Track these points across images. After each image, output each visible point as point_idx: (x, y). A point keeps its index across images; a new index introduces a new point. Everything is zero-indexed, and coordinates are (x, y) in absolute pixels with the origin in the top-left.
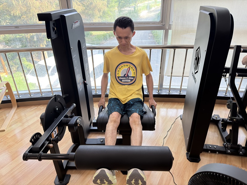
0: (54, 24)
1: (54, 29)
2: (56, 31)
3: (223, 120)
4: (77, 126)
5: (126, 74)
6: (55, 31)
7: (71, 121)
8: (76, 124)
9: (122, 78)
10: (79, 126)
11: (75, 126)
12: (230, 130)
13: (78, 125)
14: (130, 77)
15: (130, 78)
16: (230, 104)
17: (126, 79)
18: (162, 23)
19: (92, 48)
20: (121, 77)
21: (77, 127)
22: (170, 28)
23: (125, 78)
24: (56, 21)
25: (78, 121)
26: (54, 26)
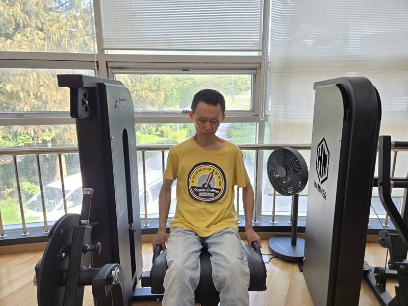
0: (85, 95)
1: (84, 103)
2: (88, 107)
3: (377, 270)
4: (111, 284)
5: (206, 184)
6: (86, 107)
7: (101, 272)
8: (110, 279)
9: (198, 190)
10: (114, 285)
11: (107, 284)
12: (396, 287)
13: (113, 283)
14: (213, 188)
15: (212, 190)
16: (385, 238)
17: (206, 192)
18: (253, 113)
19: (144, 149)
20: (198, 188)
21: (110, 286)
22: (266, 120)
23: (204, 190)
24: (88, 89)
25: (113, 272)
26: (85, 98)
